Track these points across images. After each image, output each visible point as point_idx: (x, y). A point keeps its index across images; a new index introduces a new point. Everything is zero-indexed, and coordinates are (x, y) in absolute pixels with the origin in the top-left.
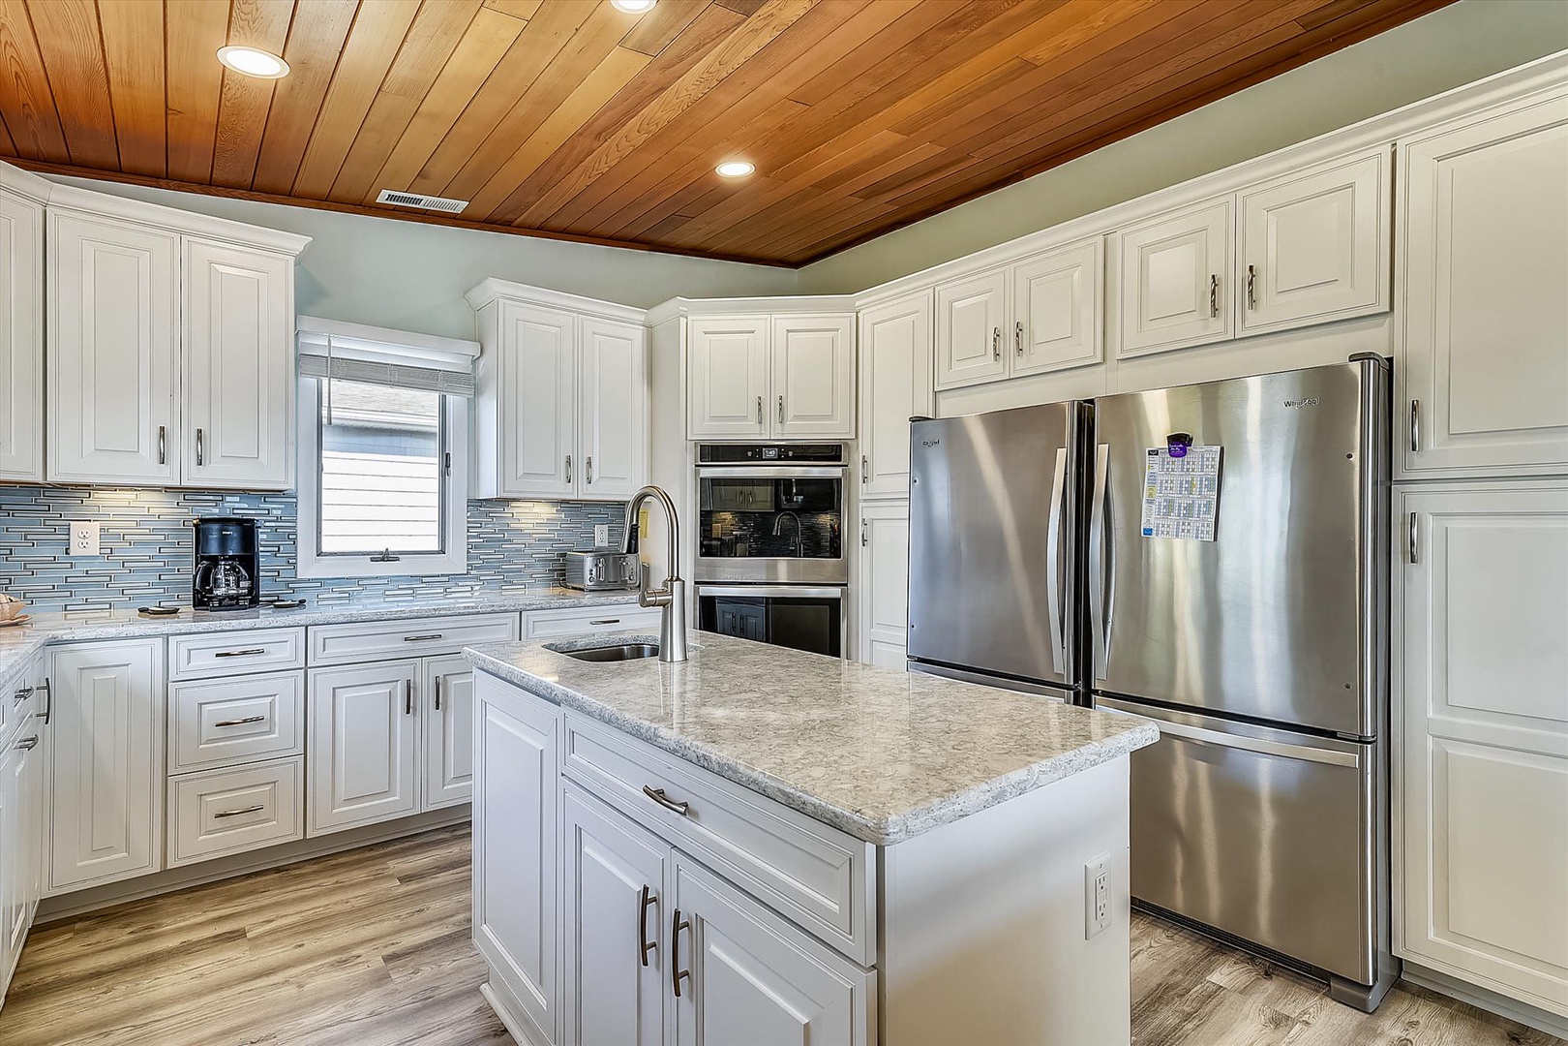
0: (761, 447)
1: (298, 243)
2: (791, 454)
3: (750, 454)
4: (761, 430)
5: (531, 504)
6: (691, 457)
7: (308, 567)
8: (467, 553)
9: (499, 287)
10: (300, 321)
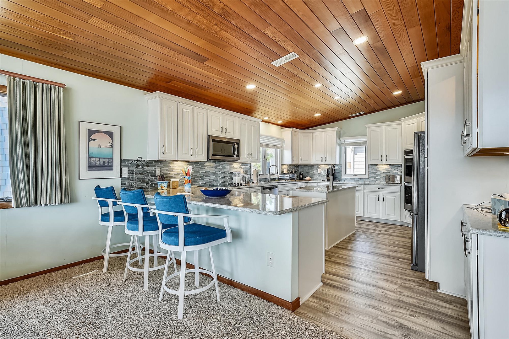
1: (336, 129)
5: (381, 165)
6: (404, 154)
7: (343, 176)
8: (369, 174)
9: (367, 126)
10: (341, 138)
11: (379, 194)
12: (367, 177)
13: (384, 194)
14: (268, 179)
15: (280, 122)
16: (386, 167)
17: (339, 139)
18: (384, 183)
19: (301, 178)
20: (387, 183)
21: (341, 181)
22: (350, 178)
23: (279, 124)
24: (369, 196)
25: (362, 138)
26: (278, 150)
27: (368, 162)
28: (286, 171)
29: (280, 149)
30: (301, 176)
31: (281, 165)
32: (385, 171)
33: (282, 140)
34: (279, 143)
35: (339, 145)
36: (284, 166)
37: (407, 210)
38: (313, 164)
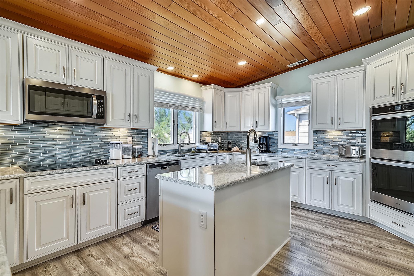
0: (394, 106)
1: (270, 84)
2: (407, 107)
3: (390, 109)
4: (395, 99)
5: (332, 132)
6: (369, 113)
7: (280, 146)
8: (313, 144)
9: (311, 77)
10: (277, 98)
11: (327, 173)
12: (311, 147)
13: (336, 174)
14: (178, 149)
15: (195, 76)
16: (337, 133)
17: (275, 98)
18: (336, 157)
19: (229, 148)
20: (340, 157)
21: (277, 152)
22: (289, 149)
23: (194, 79)
24: (313, 176)
25: (304, 95)
26: (197, 113)
27: (312, 128)
28: (208, 139)
29: (199, 113)
30: (230, 146)
31: (201, 132)
32: (336, 139)
33: (202, 101)
34: (198, 105)
35: (275, 106)
36: (205, 134)
37: (374, 201)
38: (242, 131)
